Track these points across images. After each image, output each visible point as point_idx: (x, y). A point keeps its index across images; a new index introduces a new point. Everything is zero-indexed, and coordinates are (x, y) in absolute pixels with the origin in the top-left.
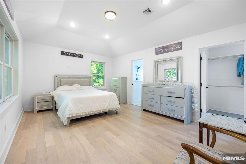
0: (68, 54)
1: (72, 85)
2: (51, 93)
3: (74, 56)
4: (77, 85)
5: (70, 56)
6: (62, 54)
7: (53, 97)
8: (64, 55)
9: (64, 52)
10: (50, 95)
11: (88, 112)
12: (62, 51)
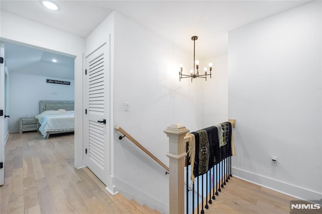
0: (54, 82)
1: (57, 110)
2: (36, 117)
3: (60, 83)
4: (62, 110)
5: (56, 83)
6: (47, 82)
7: (37, 120)
8: (50, 82)
9: (50, 80)
10: (35, 118)
11: (66, 129)
12: (47, 80)
